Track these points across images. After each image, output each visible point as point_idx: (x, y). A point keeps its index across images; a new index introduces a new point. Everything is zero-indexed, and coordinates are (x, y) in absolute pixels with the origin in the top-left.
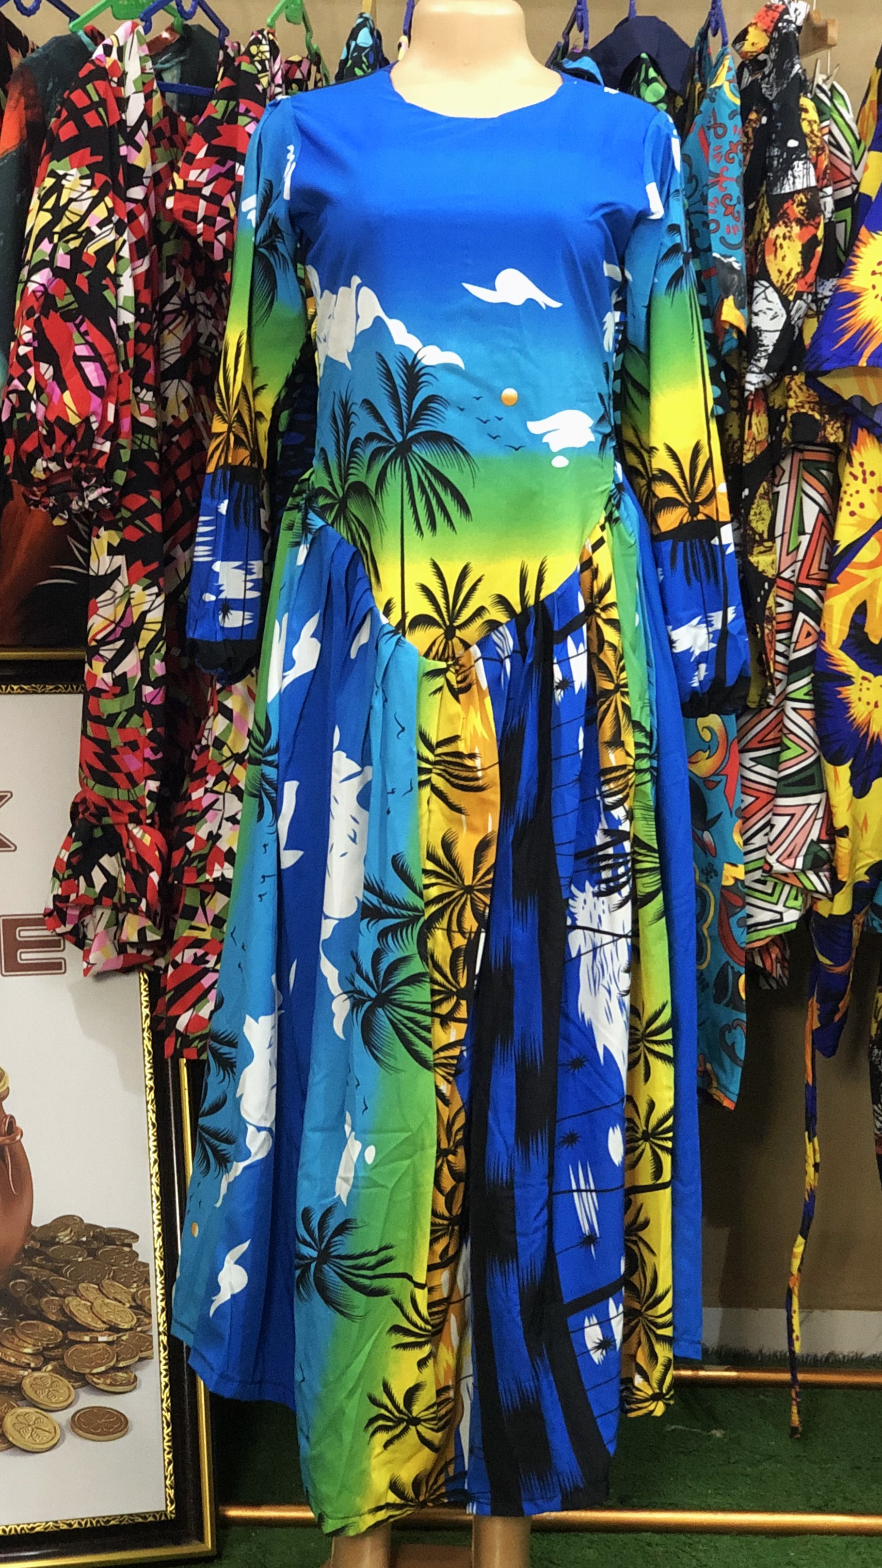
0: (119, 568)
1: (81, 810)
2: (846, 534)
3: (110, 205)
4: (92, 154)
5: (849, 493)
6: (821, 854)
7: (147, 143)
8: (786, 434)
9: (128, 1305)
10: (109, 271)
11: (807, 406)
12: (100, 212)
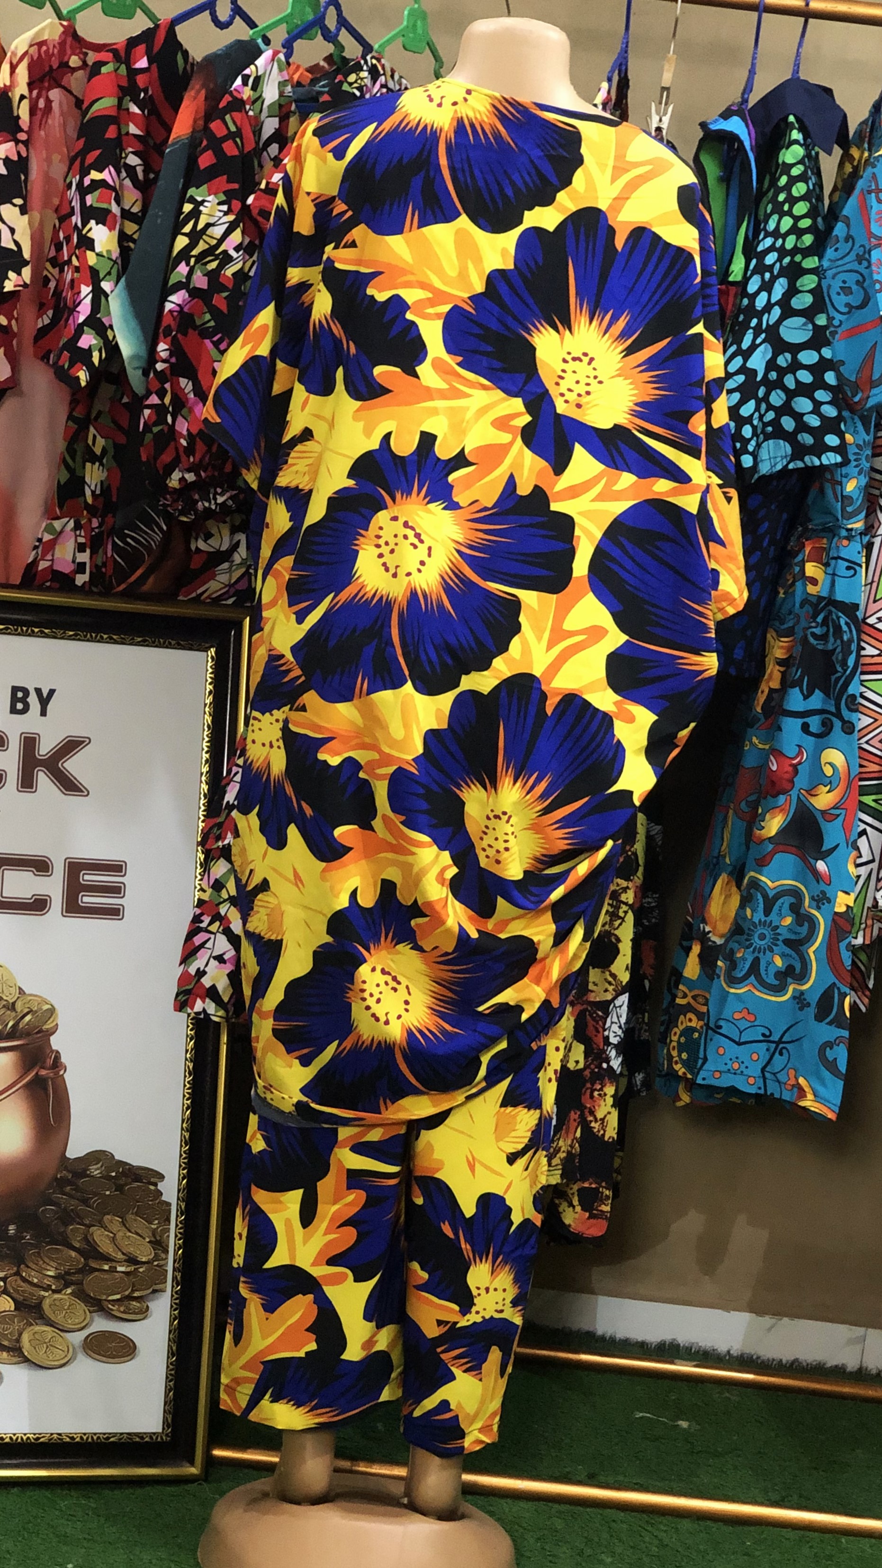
9: (148, 1240)
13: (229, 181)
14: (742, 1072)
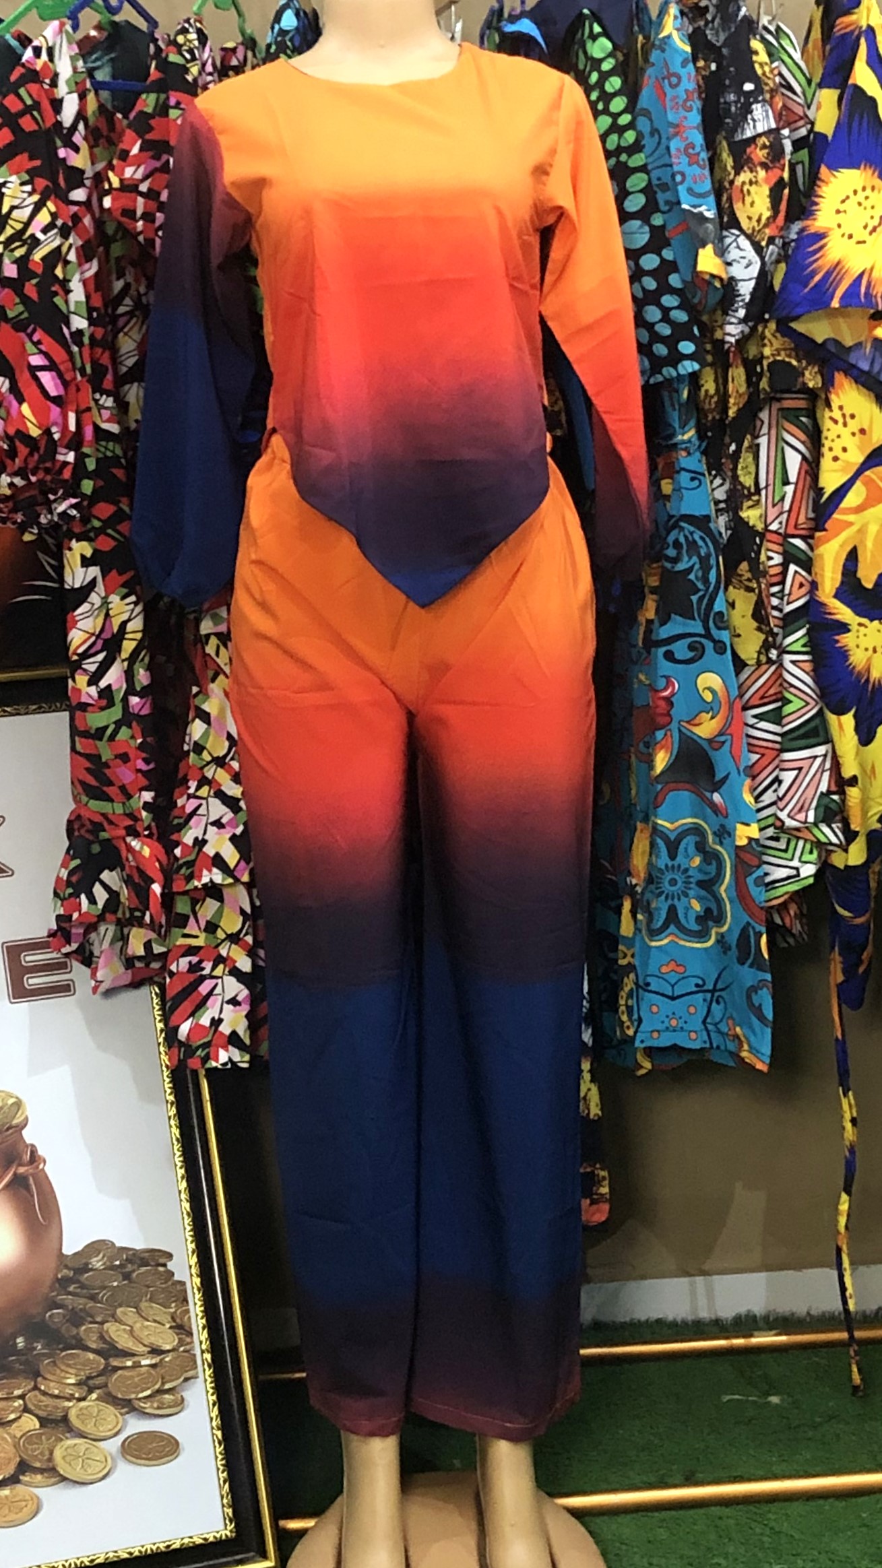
0: (94, 580)
1: (76, 827)
2: (830, 480)
3: (53, 209)
4: (31, 158)
5: (830, 438)
6: (833, 806)
7: (84, 143)
8: (764, 384)
9: (168, 1326)
10: (57, 277)
11: (783, 353)
12: (44, 218)
14: (682, 1028)
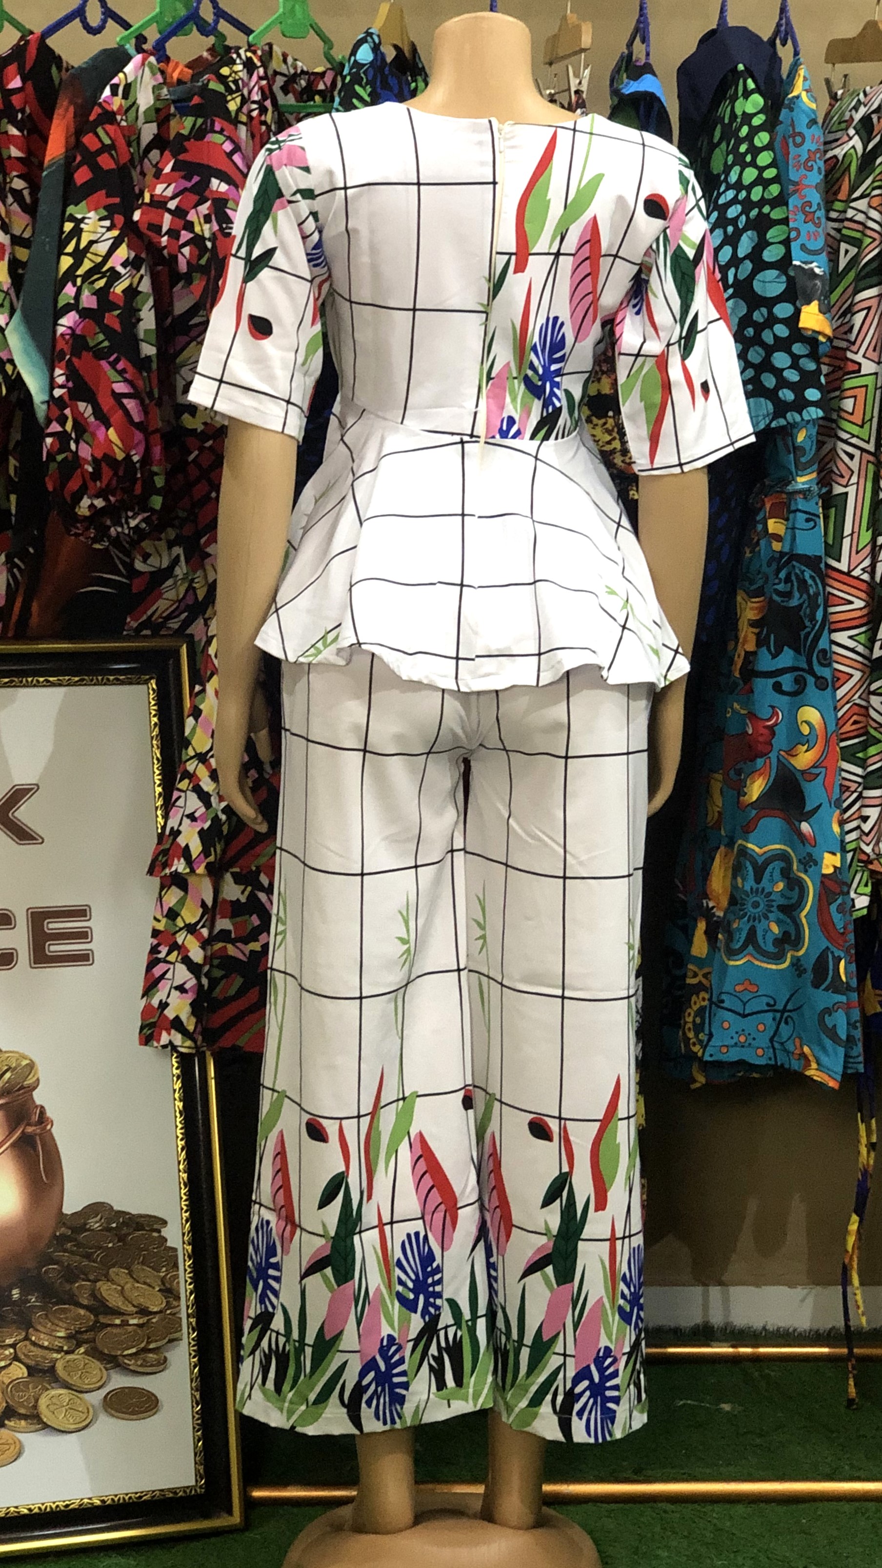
9: (157, 1289)
13: (108, 195)
14: (750, 1044)
